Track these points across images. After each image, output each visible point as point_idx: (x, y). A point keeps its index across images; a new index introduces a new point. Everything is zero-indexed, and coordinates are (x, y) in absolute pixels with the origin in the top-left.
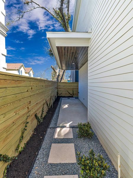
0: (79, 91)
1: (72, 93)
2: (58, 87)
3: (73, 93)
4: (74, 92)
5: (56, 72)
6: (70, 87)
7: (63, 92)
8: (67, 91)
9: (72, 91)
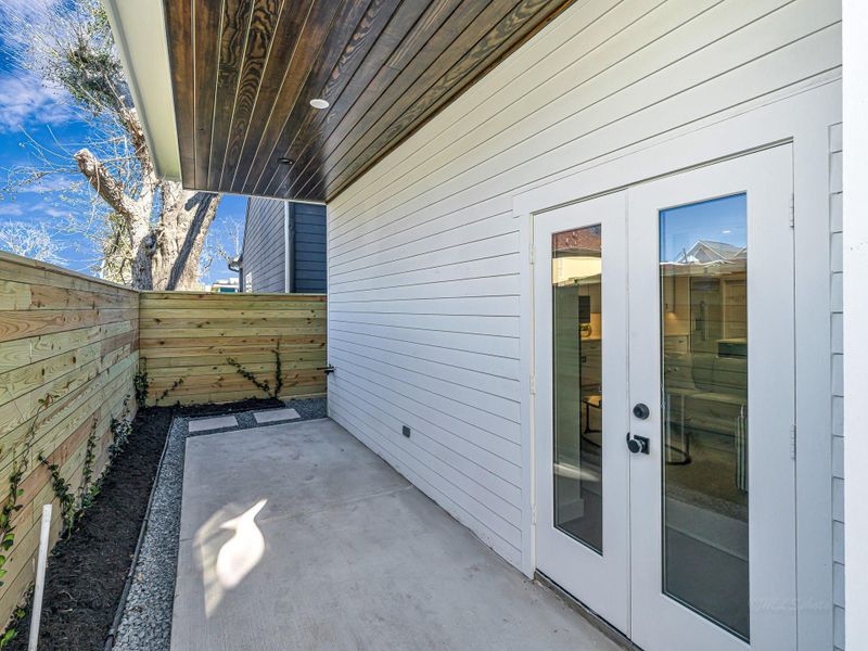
0: (331, 361)
1: (271, 378)
2: (147, 334)
3: (278, 373)
4: (284, 368)
5: (128, 216)
6: (253, 331)
7: (196, 371)
8: (232, 363)
9: (273, 357)
